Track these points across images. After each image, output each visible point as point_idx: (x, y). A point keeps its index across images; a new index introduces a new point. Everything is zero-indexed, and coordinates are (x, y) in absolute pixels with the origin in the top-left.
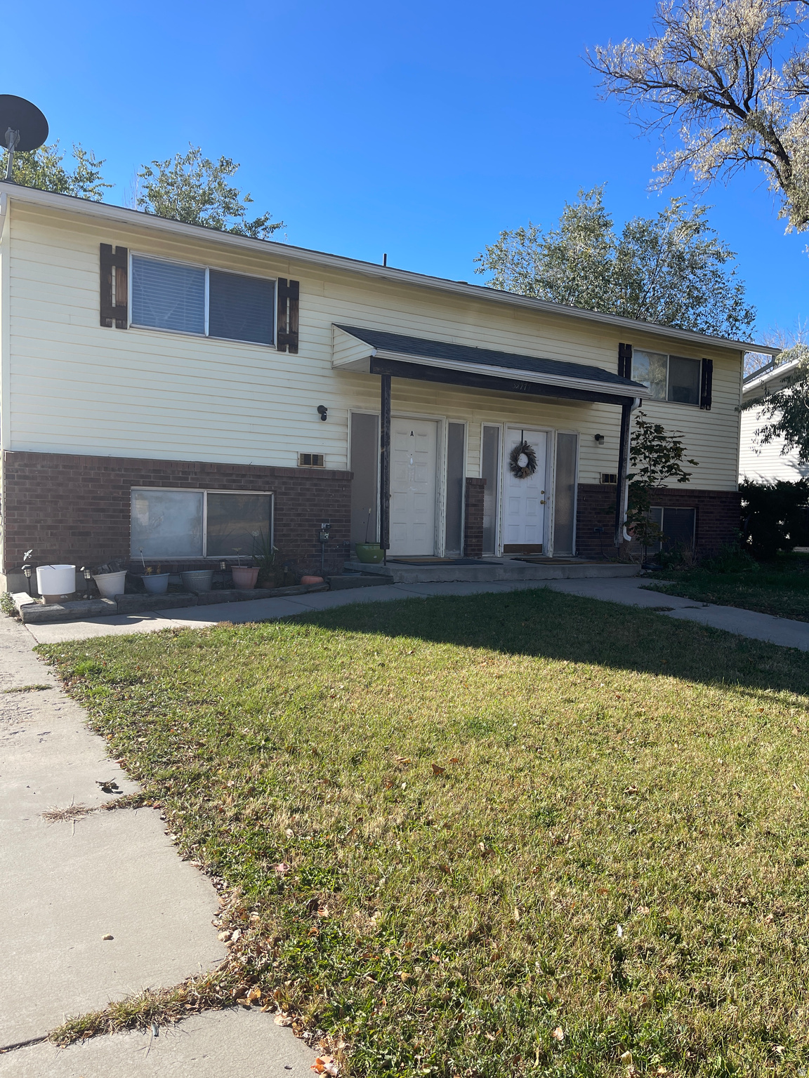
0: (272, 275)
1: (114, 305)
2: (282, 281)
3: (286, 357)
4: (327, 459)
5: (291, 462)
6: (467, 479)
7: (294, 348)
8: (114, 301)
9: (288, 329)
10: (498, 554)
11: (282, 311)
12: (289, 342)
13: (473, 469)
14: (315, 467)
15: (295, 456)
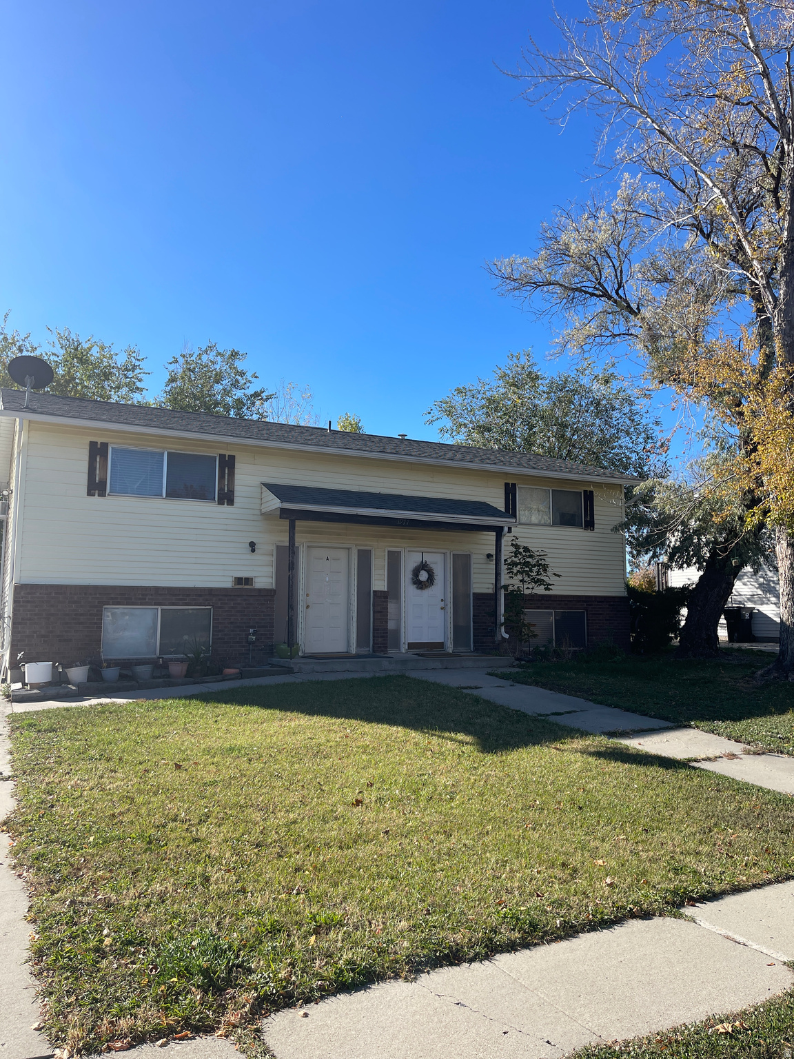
0: (215, 453)
1: (97, 481)
2: (222, 457)
3: (225, 508)
4: (256, 580)
5: (228, 583)
6: (374, 591)
7: (231, 502)
8: (97, 479)
9: (226, 489)
10: (403, 650)
11: (222, 477)
12: (227, 498)
13: (379, 583)
14: (247, 587)
15: (231, 579)
